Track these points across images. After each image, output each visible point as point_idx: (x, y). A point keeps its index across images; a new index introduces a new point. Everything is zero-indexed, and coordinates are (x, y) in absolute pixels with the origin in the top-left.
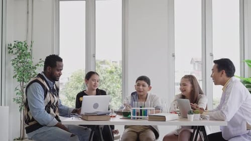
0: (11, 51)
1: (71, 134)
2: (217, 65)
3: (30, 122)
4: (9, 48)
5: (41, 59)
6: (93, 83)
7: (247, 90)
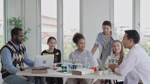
0: (11, 23)
1: (27, 79)
2: (127, 34)
3: (4, 71)
4: (10, 22)
5: (29, 28)
6: (51, 44)
7: (147, 54)
